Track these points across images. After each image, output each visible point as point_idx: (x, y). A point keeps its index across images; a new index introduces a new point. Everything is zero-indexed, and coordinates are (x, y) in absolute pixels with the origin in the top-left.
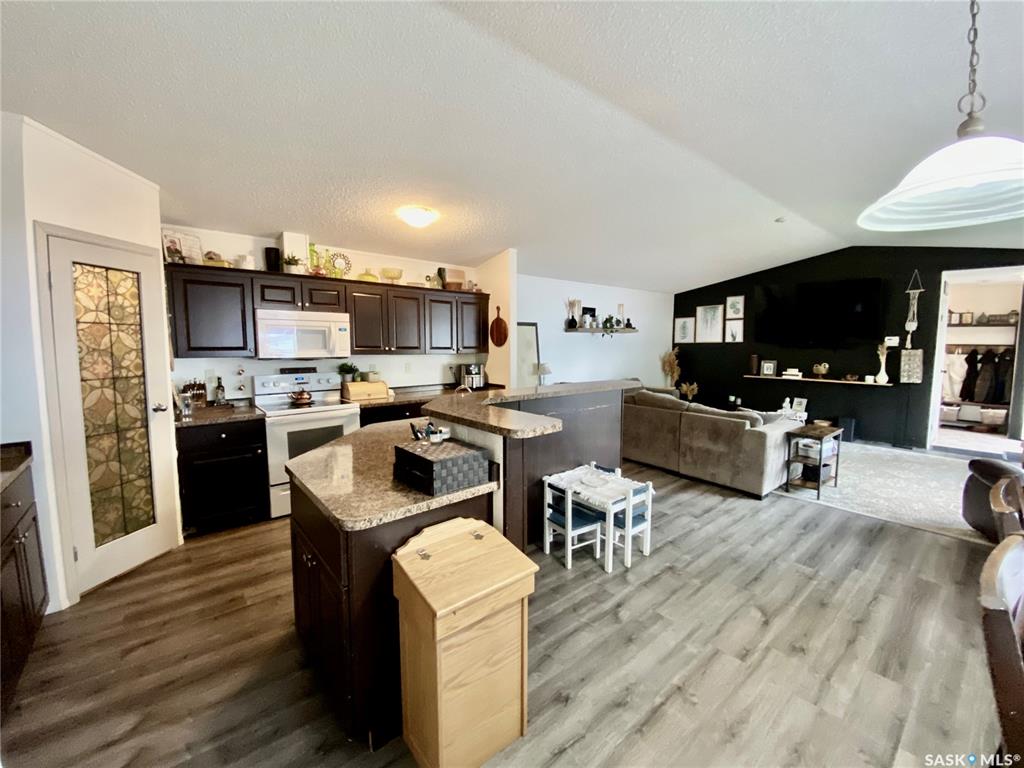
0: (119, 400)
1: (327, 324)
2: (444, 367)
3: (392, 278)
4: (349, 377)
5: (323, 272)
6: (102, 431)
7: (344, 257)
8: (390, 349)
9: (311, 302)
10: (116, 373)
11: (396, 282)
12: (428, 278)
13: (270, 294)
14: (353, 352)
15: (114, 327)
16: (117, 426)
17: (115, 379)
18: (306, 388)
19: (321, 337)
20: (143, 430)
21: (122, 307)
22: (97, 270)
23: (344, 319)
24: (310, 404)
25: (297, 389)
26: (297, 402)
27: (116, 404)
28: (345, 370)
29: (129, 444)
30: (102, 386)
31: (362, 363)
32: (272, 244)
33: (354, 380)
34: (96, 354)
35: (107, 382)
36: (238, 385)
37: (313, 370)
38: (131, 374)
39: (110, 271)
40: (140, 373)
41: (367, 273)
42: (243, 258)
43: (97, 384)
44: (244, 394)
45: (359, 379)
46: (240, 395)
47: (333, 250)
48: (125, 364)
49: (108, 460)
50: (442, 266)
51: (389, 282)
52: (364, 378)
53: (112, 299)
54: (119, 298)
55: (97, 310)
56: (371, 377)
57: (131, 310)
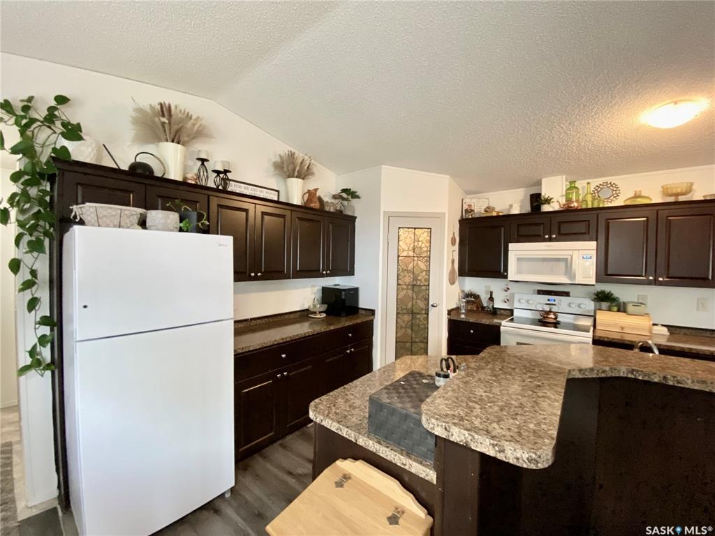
0: (415, 297)
1: (570, 253)
4: (605, 305)
5: (575, 205)
6: (405, 312)
9: (558, 234)
10: (415, 283)
13: (524, 231)
14: (601, 280)
15: (416, 259)
16: (412, 311)
17: (414, 285)
19: (562, 264)
20: (425, 315)
21: (421, 248)
22: (410, 230)
23: (590, 247)
24: (556, 324)
26: (546, 320)
27: (413, 299)
29: (417, 321)
30: (407, 289)
32: (534, 191)
33: (609, 309)
34: (406, 272)
35: (410, 287)
36: (504, 298)
37: (567, 294)
38: (422, 284)
39: (416, 230)
40: (427, 284)
41: (637, 196)
43: (405, 287)
44: (508, 306)
46: (505, 306)
48: (419, 278)
49: (406, 327)
52: (622, 308)
53: (416, 244)
54: (420, 243)
55: (408, 250)
56: (629, 308)
57: (425, 249)
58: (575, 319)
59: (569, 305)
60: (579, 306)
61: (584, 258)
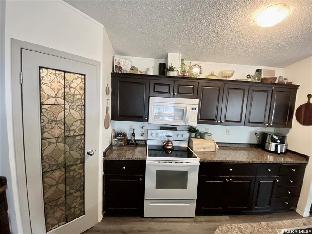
0: (68, 149)
1: (185, 106)
3: (226, 77)
6: (55, 167)
7: (199, 66)
8: (221, 122)
9: (178, 93)
10: (67, 134)
12: (249, 76)
13: (158, 88)
15: (67, 107)
16: (65, 164)
17: (65, 137)
18: (171, 139)
19: (181, 113)
20: (81, 165)
21: (74, 95)
22: (58, 72)
23: (195, 103)
25: (166, 139)
27: (65, 151)
28: (191, 130)
29: (72, 173)
30: (57, 142)
31: (202, 128)
32: (162, 61)
33: (196, 137)
34: (54, 123)
35: (60, 139)
37: (176, 129)
38: (76, 134)
39: (66, 74)
40: (82, 133)
41: (212, 74)
42: (148, 69)
43: (54, 140)
46: (141, 138)
47: (193, 63)
48: (72, 128)
49: (58, 183)
50: (259, 68)
51: (225, 79)
52: (202, 136)
53: (67, 90)
54: (72, 89)
55: (56, 97)
56: (207, 136)
57: (80, 97)
58: (179, 144)
59: (177, 135)
60: (182, 135)
61: (192, 109)
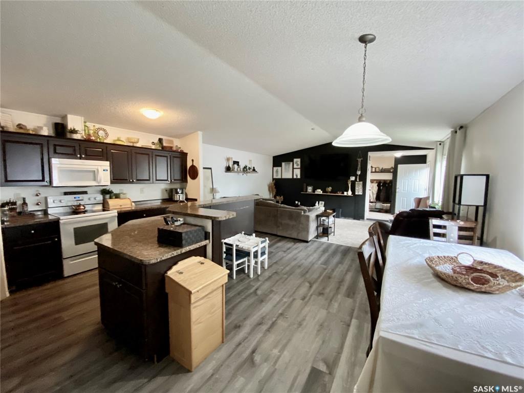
1: (96, 167)
2: (162, 190)
3: (133, 143)
4: (108, 196)
5: (93, 138)
7: (104, 130)
8: (133, 181)
9: (86, 155)
11: (135, 145)
12: (153, 143)
13: (59, 149)
14: (112, 183)
18: (82, 203)
19: (92, 174)
23: (106, 165)
24: (85, 212)
25: (76, 203)
26: (76, 211)
28: (105, 192)
31: (116, 189)
32: (58, 120)
33: (111, 198)
36: (36, 202)
37: (85, 193)
41: (119, 140)
42: (41, 128)
44: (39, 207)
45: (114, 197)
46: (37, 208)
47: (98, 126)
50: (161, 137)
51: (131, 144)
52: (117, 196)
56: (122, 196)
58: (93, 207)
59: (89, 199)
60: (95, 199)
61: (104, 170)
